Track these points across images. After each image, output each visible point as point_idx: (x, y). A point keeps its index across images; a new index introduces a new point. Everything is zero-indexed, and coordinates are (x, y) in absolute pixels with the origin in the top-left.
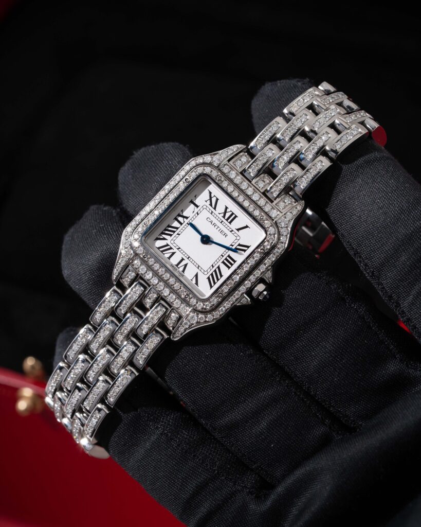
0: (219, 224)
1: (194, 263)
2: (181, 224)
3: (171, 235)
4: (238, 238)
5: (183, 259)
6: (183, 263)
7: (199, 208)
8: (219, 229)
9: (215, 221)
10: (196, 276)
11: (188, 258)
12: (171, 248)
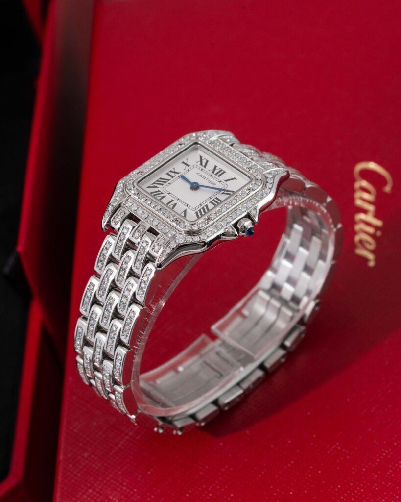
0: (207, 177)
1: (183, 202)
2: (172, 177)
3: (162, 185)
4: (226, 186)
5: (172, 201)
6: (173, 203)
7: (190, 167)
8: (208, 180)
9: (204, 175)
10: (185, 212)
11: (178, 200)
12: (162, 193)
